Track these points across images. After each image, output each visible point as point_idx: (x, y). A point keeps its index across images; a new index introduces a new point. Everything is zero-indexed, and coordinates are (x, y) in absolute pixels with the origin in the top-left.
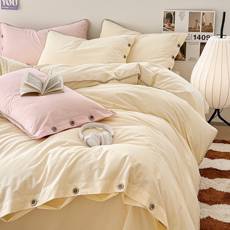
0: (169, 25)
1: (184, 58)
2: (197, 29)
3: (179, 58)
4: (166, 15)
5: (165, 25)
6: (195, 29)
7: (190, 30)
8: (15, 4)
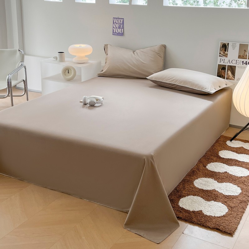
0: (224, 53)
1: (233, 78)
2: (245, 57)
3: (230, 78)
4: (222, 45)
5: (221, 52)
6: (243, 56)
7: (240, 57)
8: (121, 32)
